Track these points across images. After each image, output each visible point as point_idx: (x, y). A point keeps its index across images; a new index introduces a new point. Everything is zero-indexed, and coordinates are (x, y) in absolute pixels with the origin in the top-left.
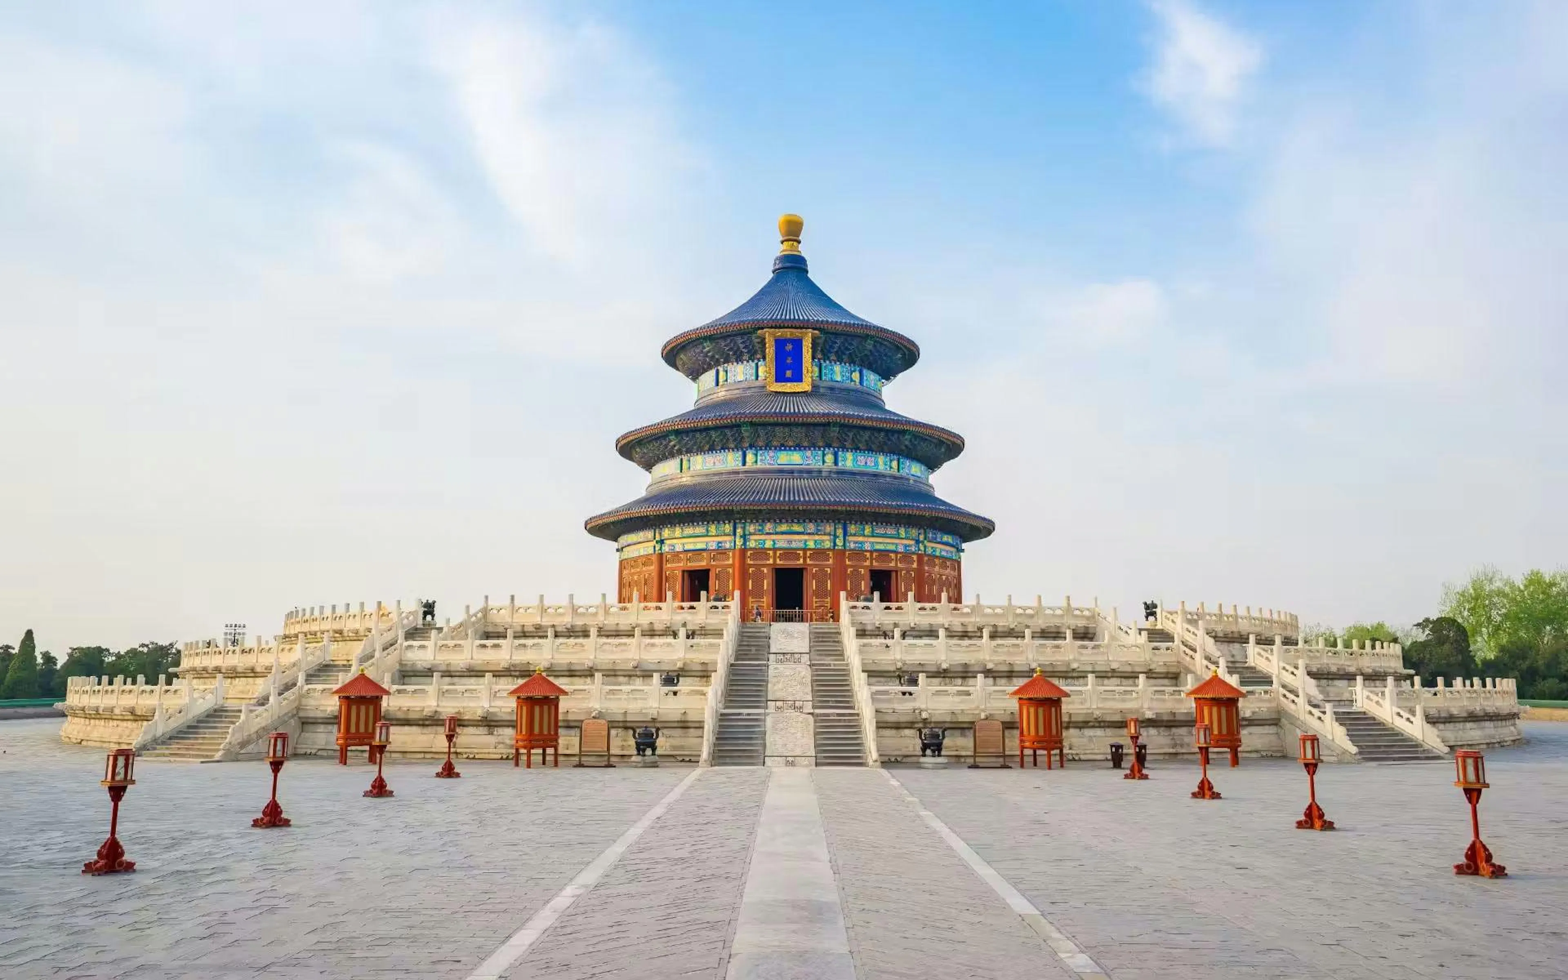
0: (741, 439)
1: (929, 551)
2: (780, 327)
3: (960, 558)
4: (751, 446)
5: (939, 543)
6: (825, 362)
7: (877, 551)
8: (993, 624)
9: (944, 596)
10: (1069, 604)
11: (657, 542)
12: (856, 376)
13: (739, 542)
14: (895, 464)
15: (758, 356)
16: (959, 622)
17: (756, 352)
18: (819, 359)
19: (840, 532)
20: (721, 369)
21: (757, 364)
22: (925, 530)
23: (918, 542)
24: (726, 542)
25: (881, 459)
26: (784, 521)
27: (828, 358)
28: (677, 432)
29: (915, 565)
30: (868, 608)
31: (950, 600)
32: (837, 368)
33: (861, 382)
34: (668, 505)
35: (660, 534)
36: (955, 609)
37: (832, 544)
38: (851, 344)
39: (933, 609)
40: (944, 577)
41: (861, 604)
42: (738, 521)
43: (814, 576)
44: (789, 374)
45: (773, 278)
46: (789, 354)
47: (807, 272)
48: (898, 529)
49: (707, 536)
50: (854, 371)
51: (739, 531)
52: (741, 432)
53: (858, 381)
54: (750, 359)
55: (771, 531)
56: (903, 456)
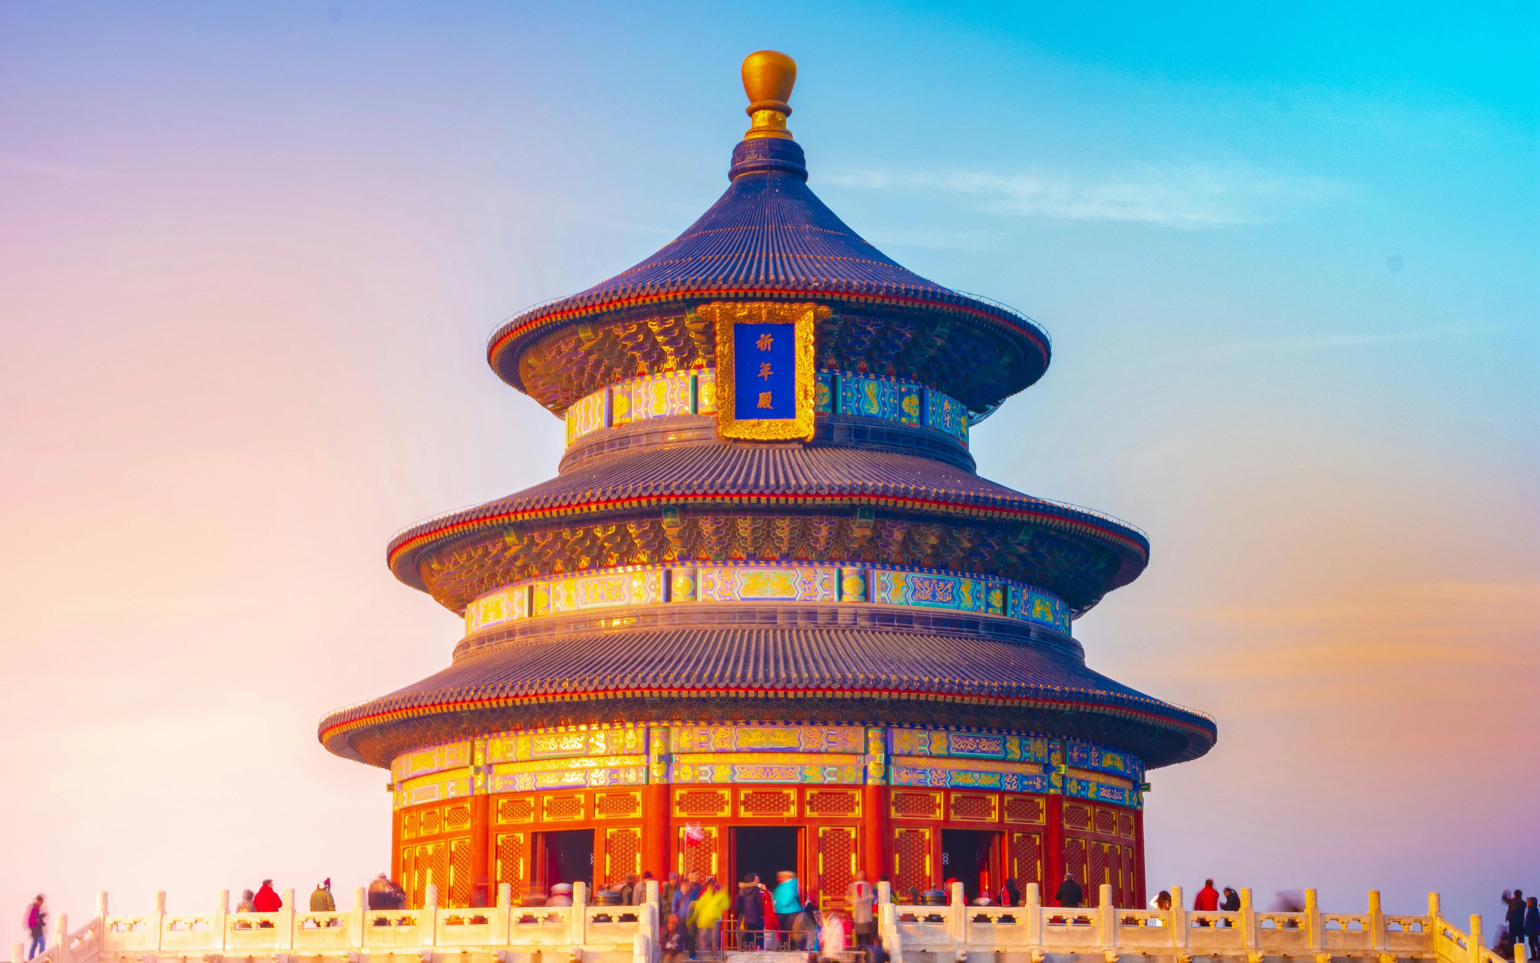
0: (660, 543)
1: (1073, 788)
2: (746, 299)
3: (1140, 803)
4: (683, 559)
5: (1094, 770)
6: (844, 374)
7: (956, 788)
8: (1213, 952)
9: (1105, 891)
10: (1378, 910)
11: (477, 770)
12: (910, 404)
13: (657, 772)
14: (996, 597)
15: (699, 361)
16: (1138, 948)
17: (693, 354)
18: (831, 368)
19: (875, 746)
20: (617, 389)
21: (696, 379)
22: (1063, 743)
23: (1048, 768)
24: (627, 769)
25: (967, 586)
26: (754, 722)
27: (851, 365)
28: (521, 528)
29: (1042, 820)
30: (939, 919)
31: (1117, 901)
32: (871, 387)
33: (922, 418)
34: (503, 689)
35: (485, 751)
36: (1130, 921)
37: (861, 774)
38: (900, 336)
39: (1082, 921)
40: (1106, 847)
41: (921, 911)
42: (653, 724)
43: (821, 844)
44: (764, 400)
45: (728, 193)
46: (764, 356)
47: (804, 176)
48: (1006, 742)
49: (587, 756)
50: (909, 392)
51: (656, 745)
52: (661, 528)
53: (915, 413)
54: (680, 366)
55: (726, 746)
56: (1013, 579)
